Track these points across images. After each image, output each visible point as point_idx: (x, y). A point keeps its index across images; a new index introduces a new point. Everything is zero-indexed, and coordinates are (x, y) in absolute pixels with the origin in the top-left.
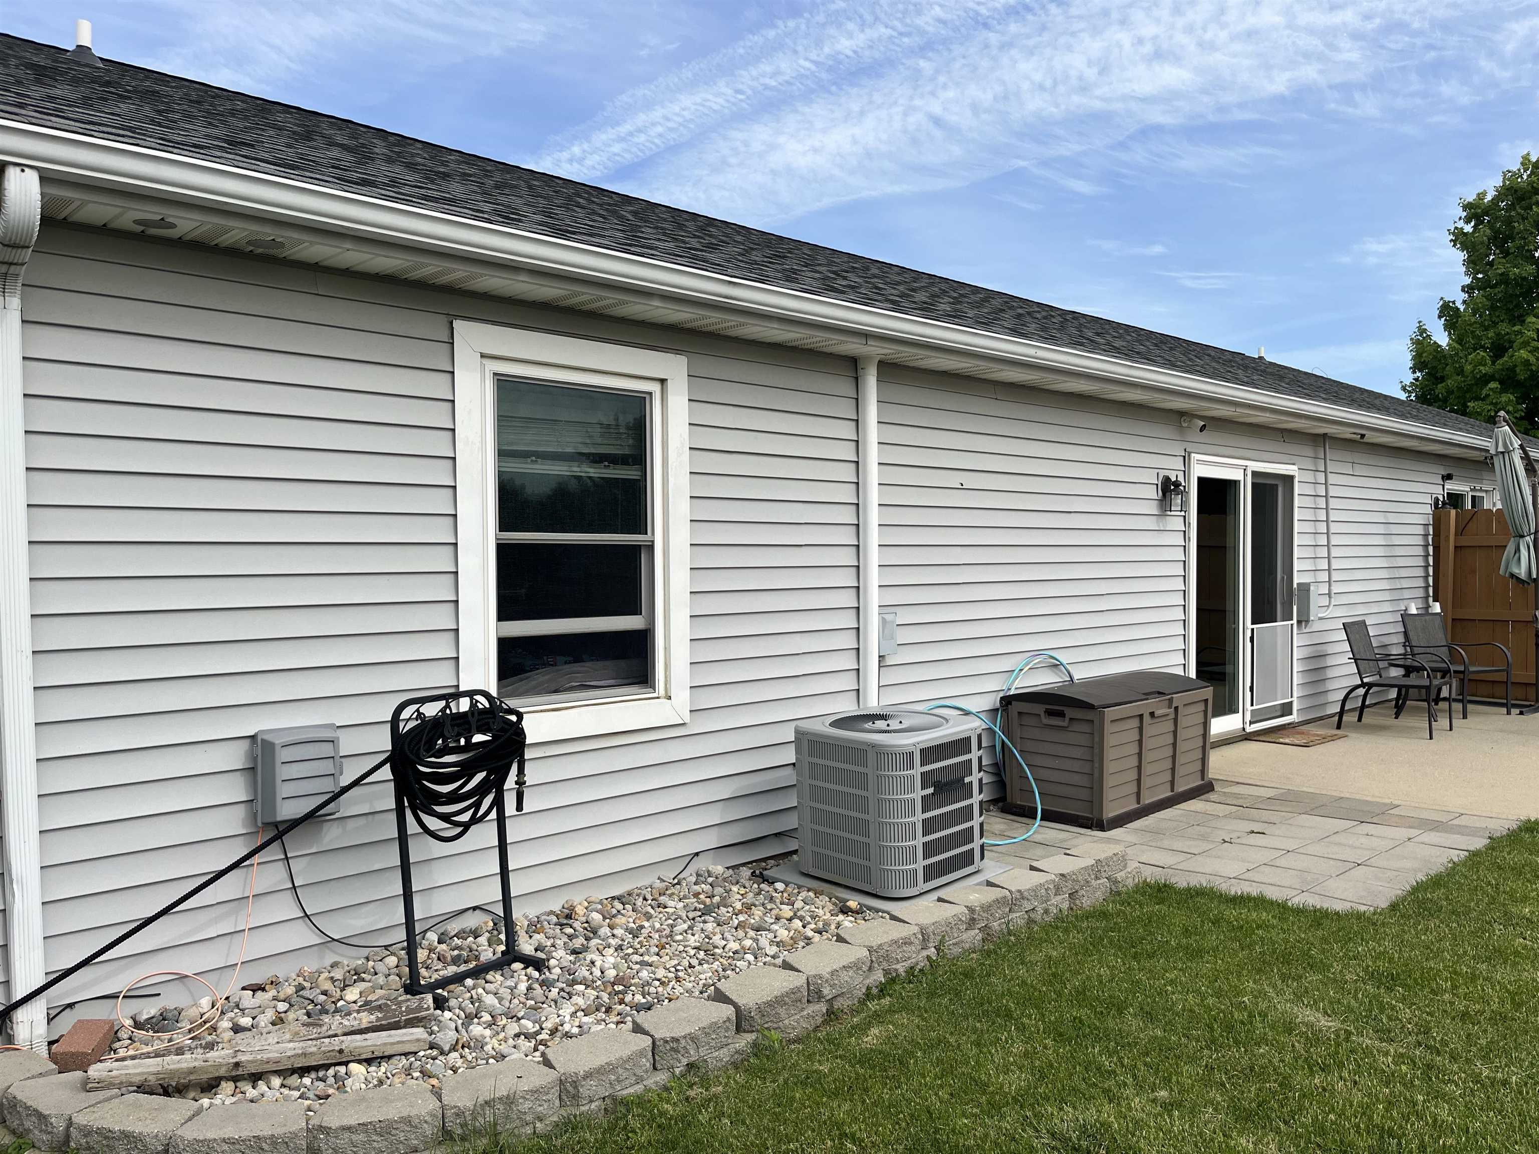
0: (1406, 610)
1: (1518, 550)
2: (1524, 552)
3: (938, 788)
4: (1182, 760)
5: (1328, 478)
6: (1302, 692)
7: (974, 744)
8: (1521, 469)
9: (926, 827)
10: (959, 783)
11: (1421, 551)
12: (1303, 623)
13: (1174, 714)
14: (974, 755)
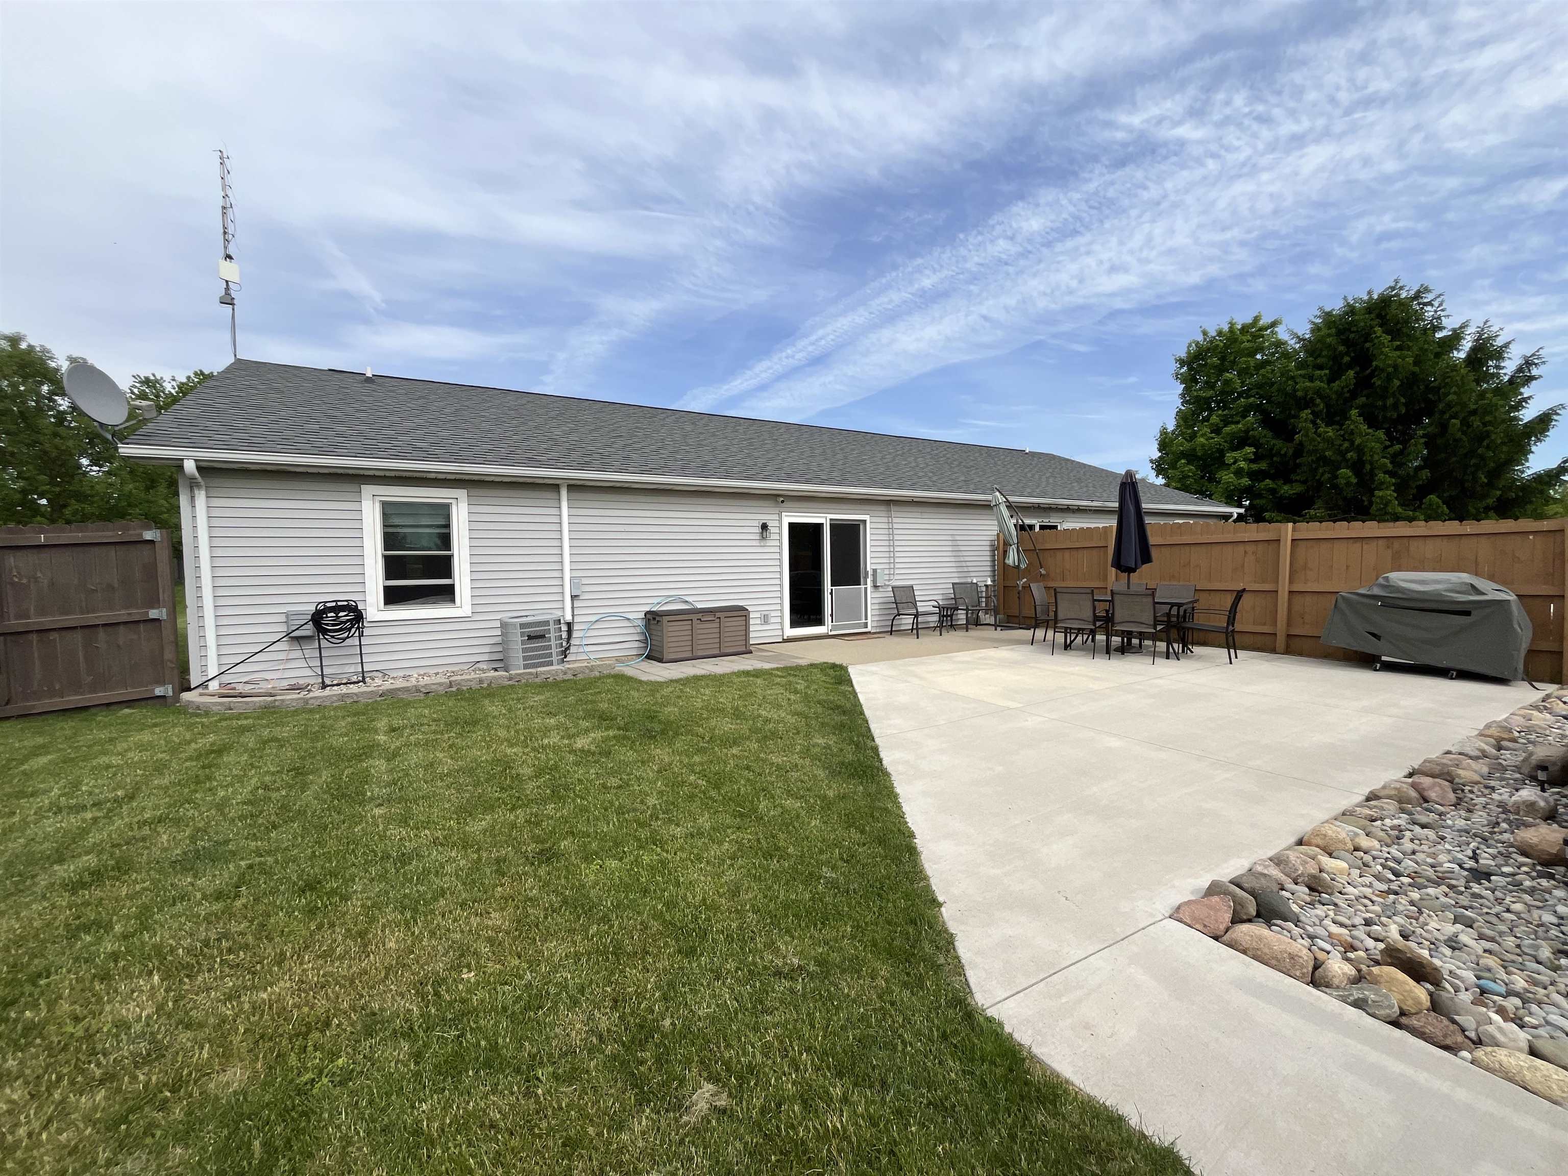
2: (1011, 553)
3: (530, 638)
4: (726, 639)
5: (895, 520)
6: (876, 618)
7: (551, 623)
8: (1006, 513)
9: (524, 650)
10: (543, 636)
11: (988, 553)
12: (875, 587)
13: (718, 620)
14: (552, 627)
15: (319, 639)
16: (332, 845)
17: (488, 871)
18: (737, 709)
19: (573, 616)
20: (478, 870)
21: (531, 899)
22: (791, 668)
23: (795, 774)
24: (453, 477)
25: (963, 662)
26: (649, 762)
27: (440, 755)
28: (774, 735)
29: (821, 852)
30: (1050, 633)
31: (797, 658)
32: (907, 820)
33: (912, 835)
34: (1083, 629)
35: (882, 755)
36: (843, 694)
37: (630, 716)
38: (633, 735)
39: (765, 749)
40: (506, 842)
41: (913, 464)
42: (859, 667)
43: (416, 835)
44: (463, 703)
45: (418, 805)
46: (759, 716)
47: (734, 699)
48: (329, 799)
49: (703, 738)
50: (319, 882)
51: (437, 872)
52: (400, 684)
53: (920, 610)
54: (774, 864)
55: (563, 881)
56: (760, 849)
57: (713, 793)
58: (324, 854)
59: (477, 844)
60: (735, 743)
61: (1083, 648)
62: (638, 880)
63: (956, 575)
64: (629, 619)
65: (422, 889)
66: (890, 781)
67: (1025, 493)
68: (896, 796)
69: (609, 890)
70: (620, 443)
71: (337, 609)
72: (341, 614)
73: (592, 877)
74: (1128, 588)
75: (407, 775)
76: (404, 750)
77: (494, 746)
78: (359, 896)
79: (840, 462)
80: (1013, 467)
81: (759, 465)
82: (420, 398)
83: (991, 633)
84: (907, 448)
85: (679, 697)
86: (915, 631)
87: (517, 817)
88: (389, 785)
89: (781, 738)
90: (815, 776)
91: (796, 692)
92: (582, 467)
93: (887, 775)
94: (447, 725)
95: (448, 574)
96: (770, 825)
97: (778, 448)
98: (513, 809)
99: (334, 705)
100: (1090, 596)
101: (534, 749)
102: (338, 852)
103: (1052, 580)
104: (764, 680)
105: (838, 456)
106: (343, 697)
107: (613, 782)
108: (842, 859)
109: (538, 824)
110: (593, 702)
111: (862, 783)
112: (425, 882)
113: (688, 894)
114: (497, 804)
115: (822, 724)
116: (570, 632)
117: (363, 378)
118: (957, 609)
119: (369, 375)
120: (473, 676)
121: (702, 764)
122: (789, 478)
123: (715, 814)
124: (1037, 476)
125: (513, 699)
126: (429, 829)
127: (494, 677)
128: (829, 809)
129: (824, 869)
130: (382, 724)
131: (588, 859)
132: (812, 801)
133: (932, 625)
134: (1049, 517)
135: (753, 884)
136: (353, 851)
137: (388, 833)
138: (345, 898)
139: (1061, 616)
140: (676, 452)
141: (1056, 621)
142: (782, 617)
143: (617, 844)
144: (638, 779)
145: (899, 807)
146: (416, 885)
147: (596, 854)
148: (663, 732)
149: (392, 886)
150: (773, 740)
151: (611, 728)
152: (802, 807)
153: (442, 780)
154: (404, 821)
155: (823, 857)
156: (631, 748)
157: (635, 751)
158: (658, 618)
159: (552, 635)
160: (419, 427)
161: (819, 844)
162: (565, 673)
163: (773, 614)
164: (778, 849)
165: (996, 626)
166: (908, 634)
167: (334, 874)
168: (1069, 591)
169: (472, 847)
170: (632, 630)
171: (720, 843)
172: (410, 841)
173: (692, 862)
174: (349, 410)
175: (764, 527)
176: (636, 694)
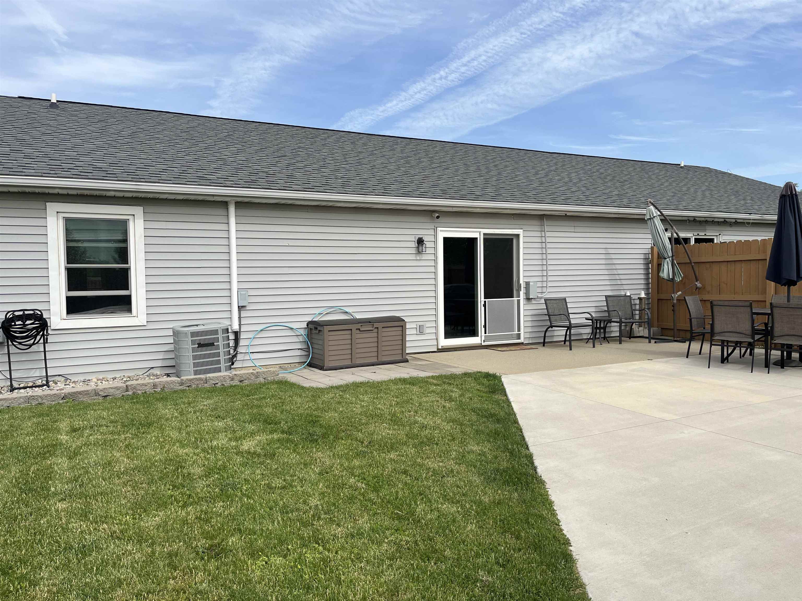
1: (663, 265)
2: (666, 266)
3: (201, 345)
4: (384, 348)
5: (548, 234)
6: (530, 330)
7: (220, 332)
8: (660, 226)
9: (195, 357)
10: (212, 344)
11: (642, 266)
12: (528, 299)
13: (376, 330)
14: (220, 336)
15: (8, 346)
16: (21, 535)
17: (161, 564)
18: (394, 415)
19: (240, 325)
20: (151, 562)
21: (200, 592)
22: (446, 377)
23: (450, 480)
24: (130, 195)
25: (617, 374)
26: (311, 464)
27: (118, 455)
28: (430, 441)
29: (477, 555)
30: (706, 347)
31: (451, 367)
32: (563, 527)
33: (567, 543)
34: (741, 343)
35: (537, 463)
36: (497, 403)
37: (294, 420)
38: (296, 438)
39: (422, 455)
40: (178, 537)
41: (567, 179)
42: (512, 376)
43: (95, 529)
44: (138, 406)
45: (97, 500)
46: (416, 422)
47: (391, 406)
48: (18, 492)
49: (362, 443)
50: (11, 568)
51: (115, 563)
52: (80, 387)
53: (573, 322)
54: (432, 566)
55: (231, 576)
56: (418, 551)
57: (372, 496)
58: (14, 542)
59: (151, 538)
60: (392, 448)
61: (741, 361)
62: (302, 576)
63: (609, 288)
64: (292, 329)
65: (101, 578)
66: (545, 488)
67: (681, 207)
68: (551, 503)
69: (273, 586)
70: (284, 163)
71: (24, 318)
72: (28, 322)
73: (258, 573)
74: (788, 300)
75: (87, 472)
76: (84, 449)
77: (167, 446)
78: (46, 582)
79: (494, 179)
80: (667, 181)
81: (416, 182)
82: (100, 121)
83: (644, 345)
84: (560, 165)
85: (339, 403)
86: (567, 343)
87: (188, 514)
88: (70, 481)
89: (437, 444)
90: (470, 482)
91: (451, 399)
92: (250, 184)
93: (542, 482)
94: (123, 426)
95: (125, 285)
96: (427, 528)
97: (433, 165)
98: (184, 506)
99: (22, 406)
100: (749, 309)
101: (204, 450)
102: (27, 541)
103: (708, 292)
104: (420, 387)
105: (492, 173)
106: (29, 399)
107: (277, 482)
108: (498, 563)
109: (207, 521)
110: (259, 407)
111: (516, 490)
112: (104, 572)
113: (349, 592)
114: (169, 501)
115: (477, 431)
116: (237, 340)
117: (48, 104)
118: (610, 321)
119: (54, 101)
120: (147, 380)
121: (361, 467)
122: (444, 194)
123: (374, 515)
124: (692, 190)
125: (184, 403)
126: (106, 523)
127: (167, 382)
128: (484, 514)
129: (481, 573)
130: (64, 425)
131: (254, 555)
132: (468, 506)
133: (585, 337)
134: (705, 230)
135: (411, 584)
136: (40, 541)
137: (70, 526)
138: (34, 584)
139: (717, 328)
140: (337, 170)
141: (712, 333)
142: (436, 328)
143: (281, 542)
144: (301, 481)
145: (554, 514)
146: (96, 575)
147: (262, 551)
148: (324, 436)
149: (74, 575)
150: (428, 445)
151: (275, 431)
152: (458, 512)
153: (119, 478)
154: (84, 516)
155: (480, 561)
156: (294, 451)
157: (298, 453)
158: (319, 328)
159: (221, 343)
160: (99, 148)
161: (475, 548)
162: (232, 379)
163: (428, 325)
164: (435, 551)
165: (650, 338)
166: (561, 346)
167: (23, 561)
168: (726, 303)
169: (147, 541)
170: (295, 339)
171: (380, 544)
172: (90, 534)
173: (352, 561)
174: (35, 133)
175: (420, 242)
176: (299, 400)
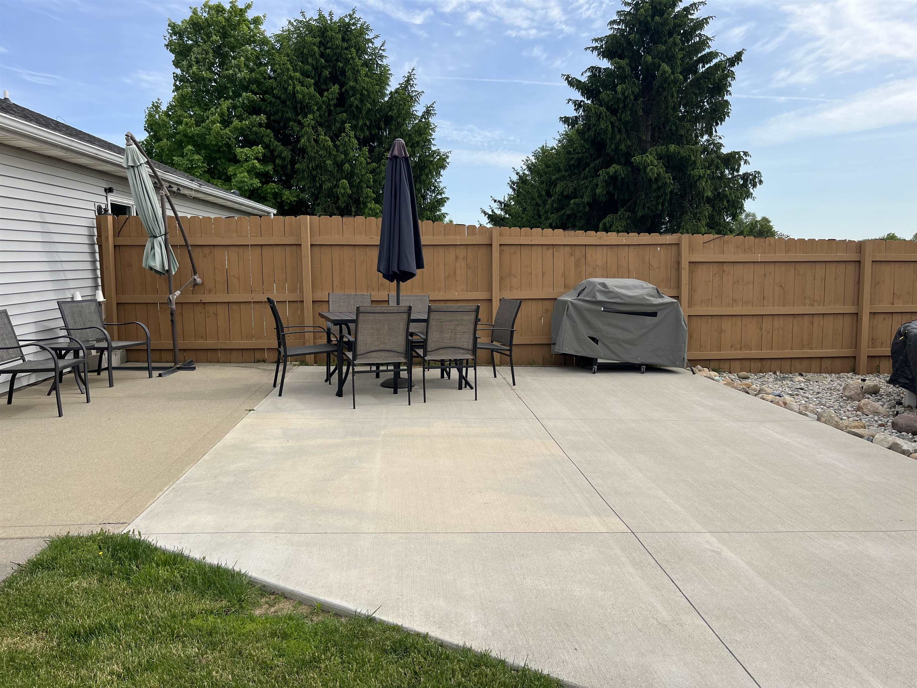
0: (72, 298)
1: (153, 248)
2: (157, 249)
8: (149, 182)
